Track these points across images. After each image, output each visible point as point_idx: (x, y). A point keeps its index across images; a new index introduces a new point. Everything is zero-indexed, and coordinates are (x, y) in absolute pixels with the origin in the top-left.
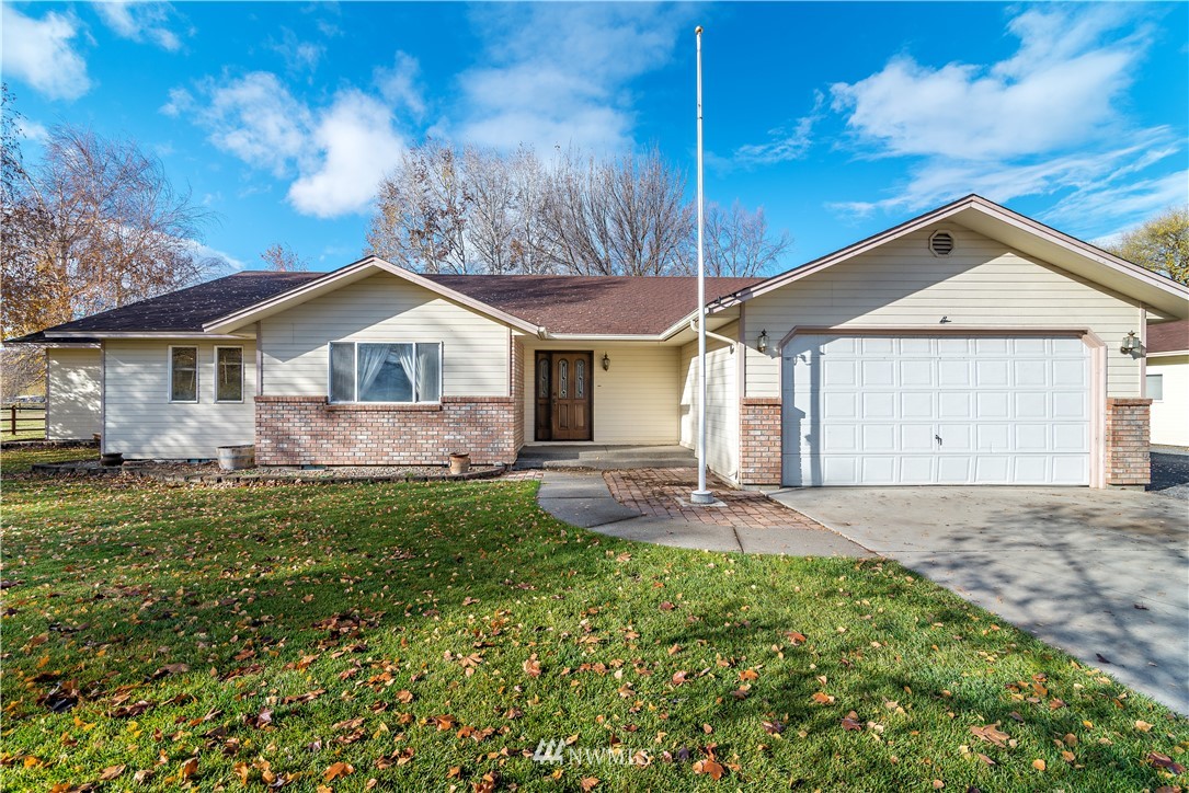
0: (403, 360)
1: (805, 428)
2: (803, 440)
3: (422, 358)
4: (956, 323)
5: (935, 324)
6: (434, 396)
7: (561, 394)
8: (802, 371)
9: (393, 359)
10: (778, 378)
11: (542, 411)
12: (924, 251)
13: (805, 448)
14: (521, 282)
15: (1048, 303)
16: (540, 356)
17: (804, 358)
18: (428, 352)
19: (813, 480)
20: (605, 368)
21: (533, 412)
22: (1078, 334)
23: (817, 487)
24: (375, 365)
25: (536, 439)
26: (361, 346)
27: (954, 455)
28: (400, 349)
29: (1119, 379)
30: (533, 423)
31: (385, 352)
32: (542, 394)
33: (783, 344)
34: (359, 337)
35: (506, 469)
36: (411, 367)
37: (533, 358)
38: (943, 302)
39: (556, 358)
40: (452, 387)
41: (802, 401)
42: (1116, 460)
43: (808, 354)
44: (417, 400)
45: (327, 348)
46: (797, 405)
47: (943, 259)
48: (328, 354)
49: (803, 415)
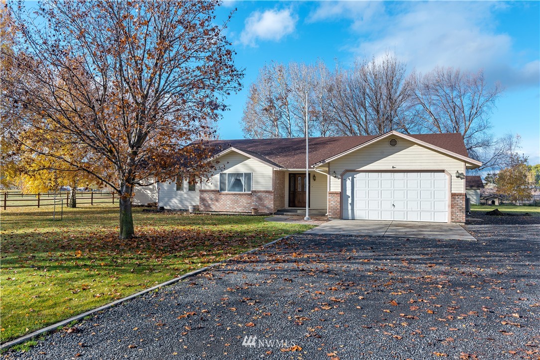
0: (241, 178)
1: (350, 201)
2: (349, 205)
3: (246, 178)
4: (398, 168)
5: (391, 168)
6: (249, 190)
7: (299, 190)
8: (349, 183)
9: (238, 178)
10: (340, 186)
11: (291, 196)
12: (387, 145)
13: (350, 207)
14: (295, 142)
15: (429, 161)
16: (291, 175)
17: (349, 179)
18: (248, 176)
19: (352, 218)
20: (314, 180)
21: (288, 196)
22: (443, 171)
23: (353, 219)
24: (233, 180)
25: (289, 206)
26: (229, 174)
27: (399, 211)
28: (240, 175)
29: (455, 186)
30: (288, 200)
31: (236, 176)
32: (292, 189)
33: (342, 175)
34: (227, 171)
35: (271, 214)
36: (243, 180)
37: (288, 176)
38: (393, 161)
39: (297, 176)
40: (254, 187)
41: (349, 193)
42: (452, 213)
43: (350, 178)
44: (245, 191)
45: (219, 174)
46: (347, 194)
47: (393, 148)
48: (219, 177)
49: (349, 197)
